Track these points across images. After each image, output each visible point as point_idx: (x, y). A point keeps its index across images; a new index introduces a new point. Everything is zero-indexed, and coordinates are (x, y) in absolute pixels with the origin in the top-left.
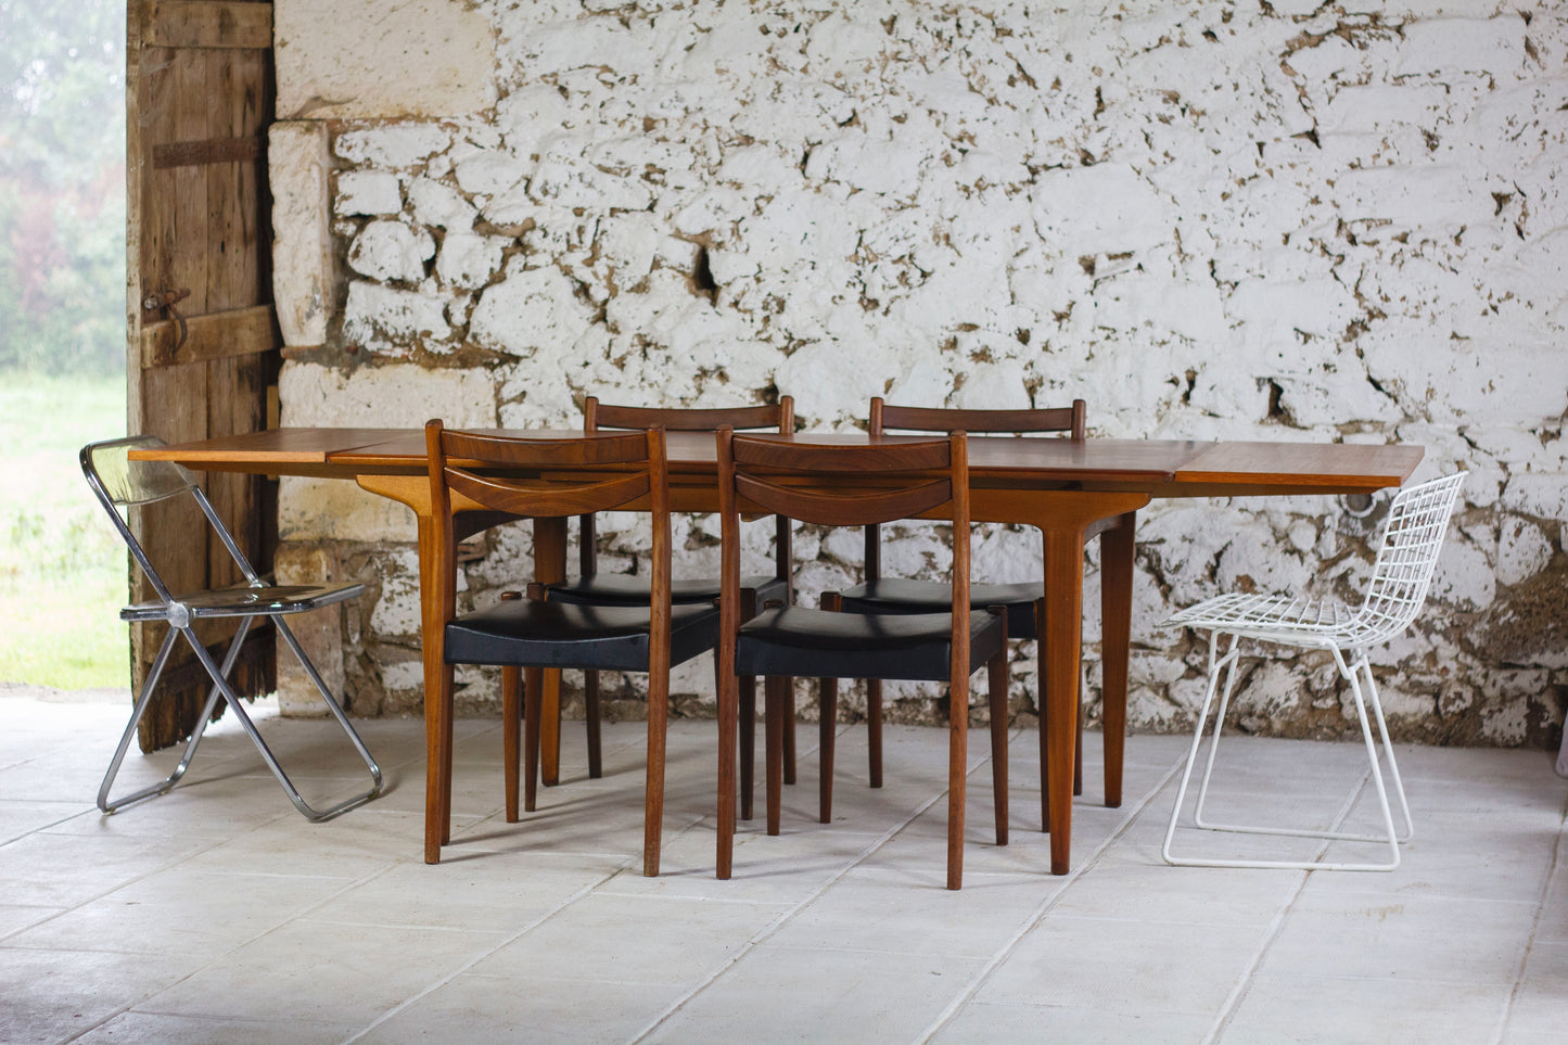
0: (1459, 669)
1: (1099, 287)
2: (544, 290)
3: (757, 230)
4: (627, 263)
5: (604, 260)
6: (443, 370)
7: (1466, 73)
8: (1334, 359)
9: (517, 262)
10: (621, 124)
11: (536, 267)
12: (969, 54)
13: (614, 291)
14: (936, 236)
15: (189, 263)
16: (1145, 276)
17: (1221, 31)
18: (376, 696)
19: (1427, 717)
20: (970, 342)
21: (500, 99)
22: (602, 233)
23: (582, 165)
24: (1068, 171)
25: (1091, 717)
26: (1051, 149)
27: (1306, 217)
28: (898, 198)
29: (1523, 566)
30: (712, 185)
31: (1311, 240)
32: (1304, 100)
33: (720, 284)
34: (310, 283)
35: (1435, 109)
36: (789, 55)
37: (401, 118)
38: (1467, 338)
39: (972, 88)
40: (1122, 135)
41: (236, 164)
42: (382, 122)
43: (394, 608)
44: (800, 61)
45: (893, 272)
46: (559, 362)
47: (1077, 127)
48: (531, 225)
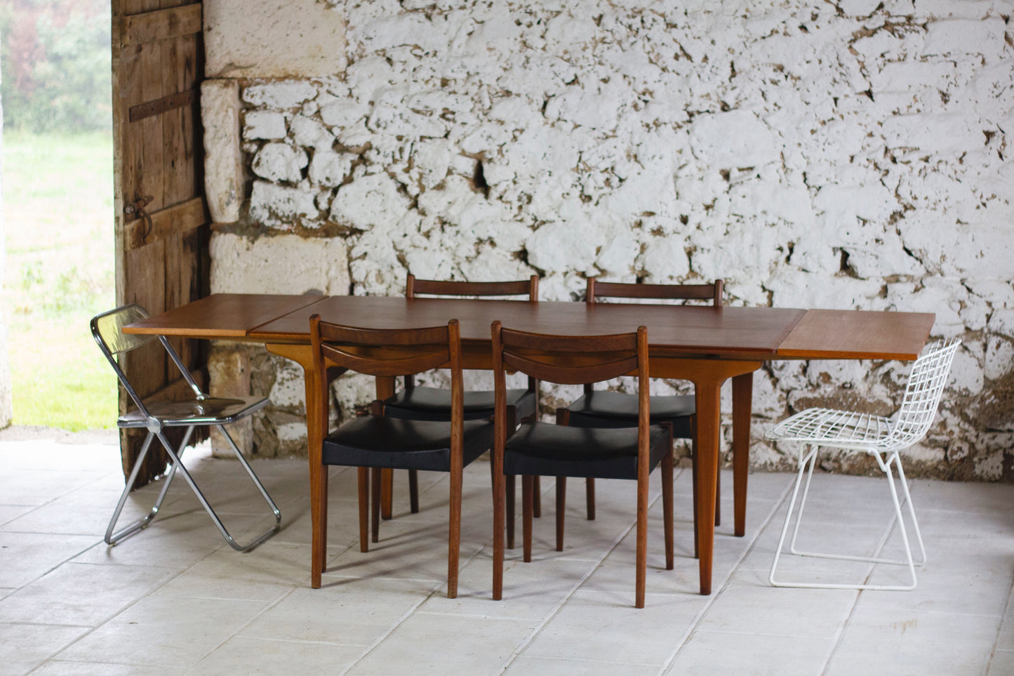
0: (961, 432)
1: (732, 189)
2: (378, 188)
3: (513, 151)
4: (431, 171)
5: (416, 169)
6: (314, 239)
7: (967, 54)
8: (882, 236)
9: (360, 170)
10: (427, 82)
11: (372, 174)
12: (649, 39)
13: (423, 189)
14: (628, 156)
15: (152, 178)
16: (762, 182)
17: (811, 26)
18: (273, 444)
19: (939, 462)
20: (650, 223)
21: (349, 65)
22: (415, 152)
23: (402, 108)
24: (713, 115)
25: (727, 460)
26: (702, 100)
27: (865, 145)
28: (604, 131)
29: (1001, 368)
30: (485, 122)
31: (868, 160)
32: (864, 71)
33: (491, 185)
34: (228, 182)
35: (947, 77)
36: (534, 39)
37: (285, 78)
38: (967, 223)
39: (651, 61)
40: (747, 92)
41: (180, 109)
42: (273, 80)
43: (284, 389)
44: (541, 43)
45: (601, 178)
46: (388, 234)
47: (718, 87)
48: (369, 147)
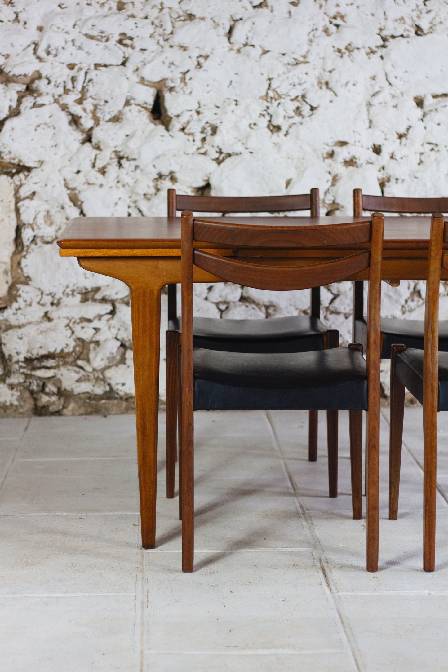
1: (428, 117)
2: (48, 120)
3: (197, 79)
5: (90, 100)
9: (28, 101)
10: (102, 5)
11: (42, 105)
13: (97, 121)
14: (320, 83)
20: (343, 154)
22: (89, 81)
23: (74, 34)
24: (408, 39)
26: (396, 24)
28: (295, 56)
30: (167, 47)
33: (172, 116)
40: (442, 16)
45: (293, 106)
46: (59, 170)
47: (413, 10)
48: (38, 76)
